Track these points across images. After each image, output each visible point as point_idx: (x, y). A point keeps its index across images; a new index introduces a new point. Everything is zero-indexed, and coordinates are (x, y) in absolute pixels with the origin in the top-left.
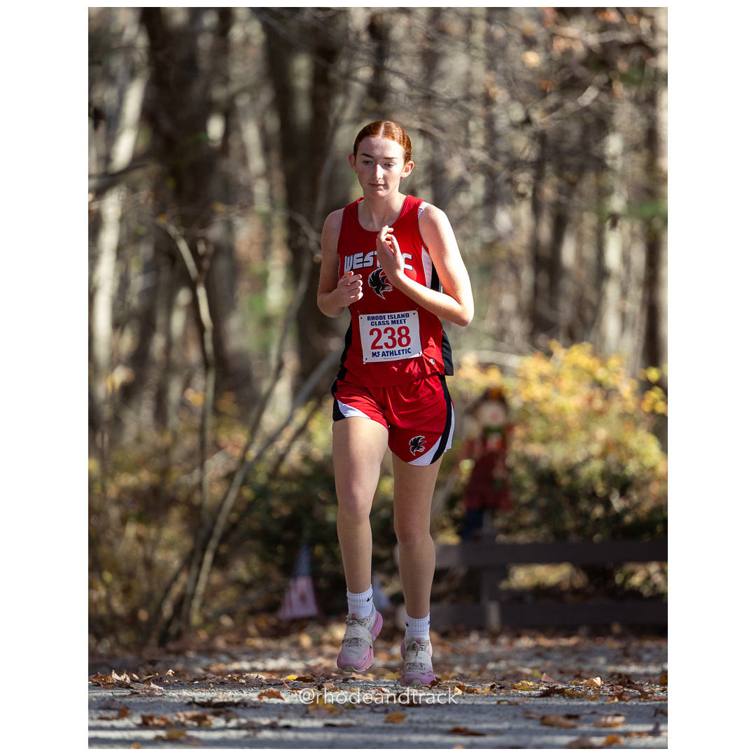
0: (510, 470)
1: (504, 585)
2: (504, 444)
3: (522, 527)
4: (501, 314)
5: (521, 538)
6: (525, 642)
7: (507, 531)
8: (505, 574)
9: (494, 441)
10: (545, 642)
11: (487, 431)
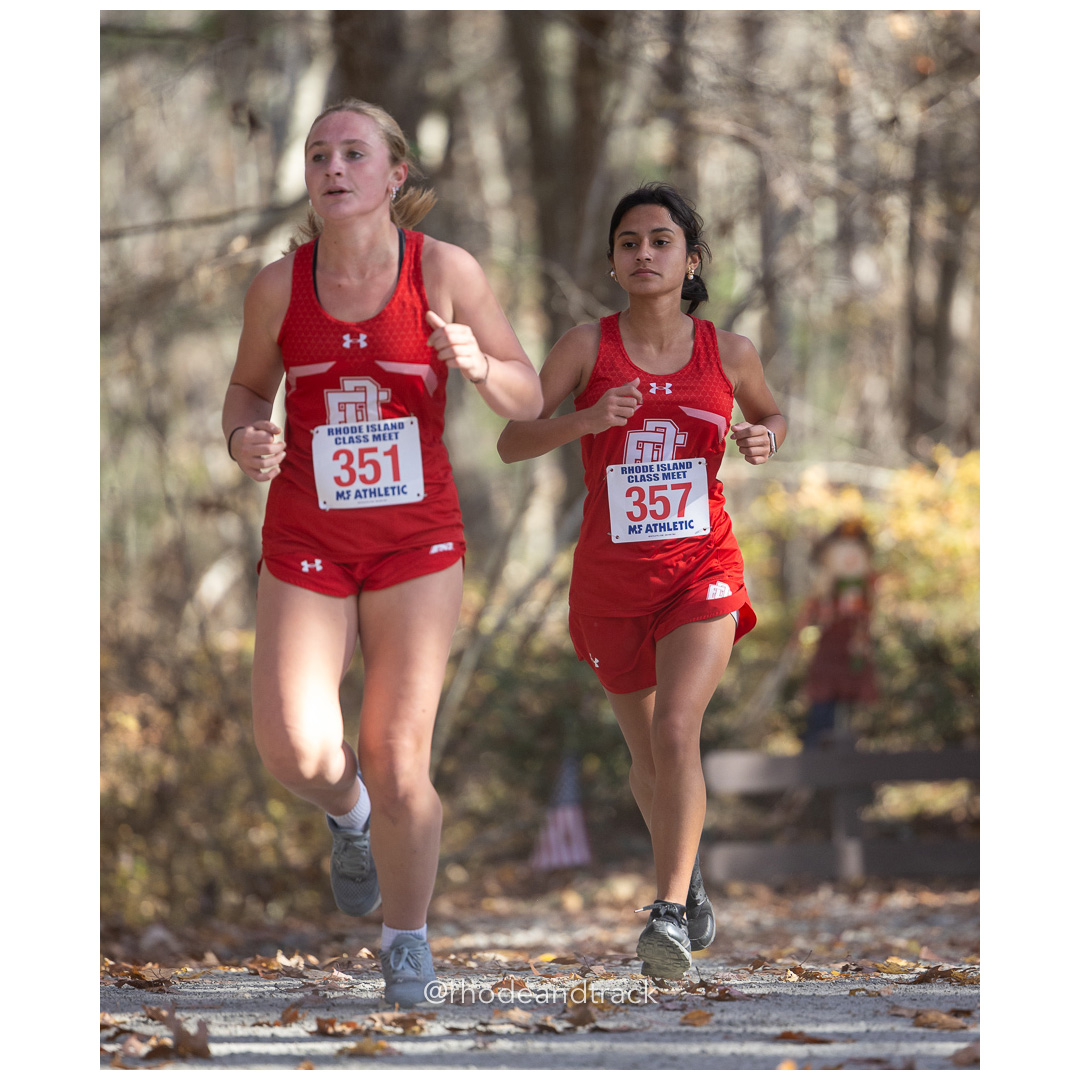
0: (876, 643)
1: (869, 814)
2: (866, 603)
3: (896, 728)
4: (863, 407)
5: (897, 743)
6: (901, 900)
7: (872, 732)
8: (870, 797)
9: (850, 600)
10: (930, 899)
11: (839, 585)
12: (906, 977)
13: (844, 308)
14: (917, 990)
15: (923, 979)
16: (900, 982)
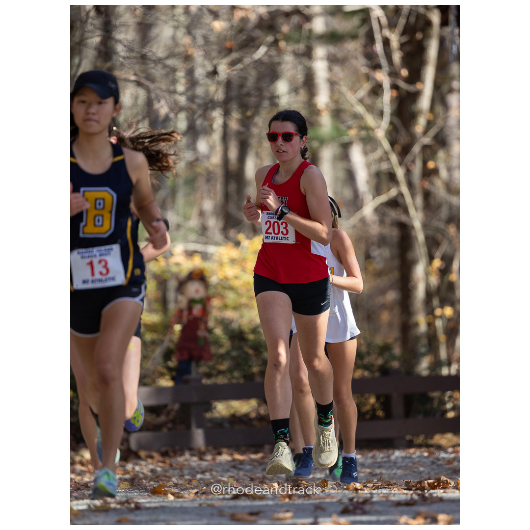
0: (210, 331)
1: (208, 415)
2: (205, 312)
3: (220, 372)
4: (202, 214)
5: (221, 380)
6: (225, 457)
7: (209, 375)
8: (209, 408)
9: (197, 310)
10: (238, 457)
11: (192, 302)
12: (227, 496)
13: (191, 165)
14: (232, 503)
15: (236, 497)
16: (224, 499)
